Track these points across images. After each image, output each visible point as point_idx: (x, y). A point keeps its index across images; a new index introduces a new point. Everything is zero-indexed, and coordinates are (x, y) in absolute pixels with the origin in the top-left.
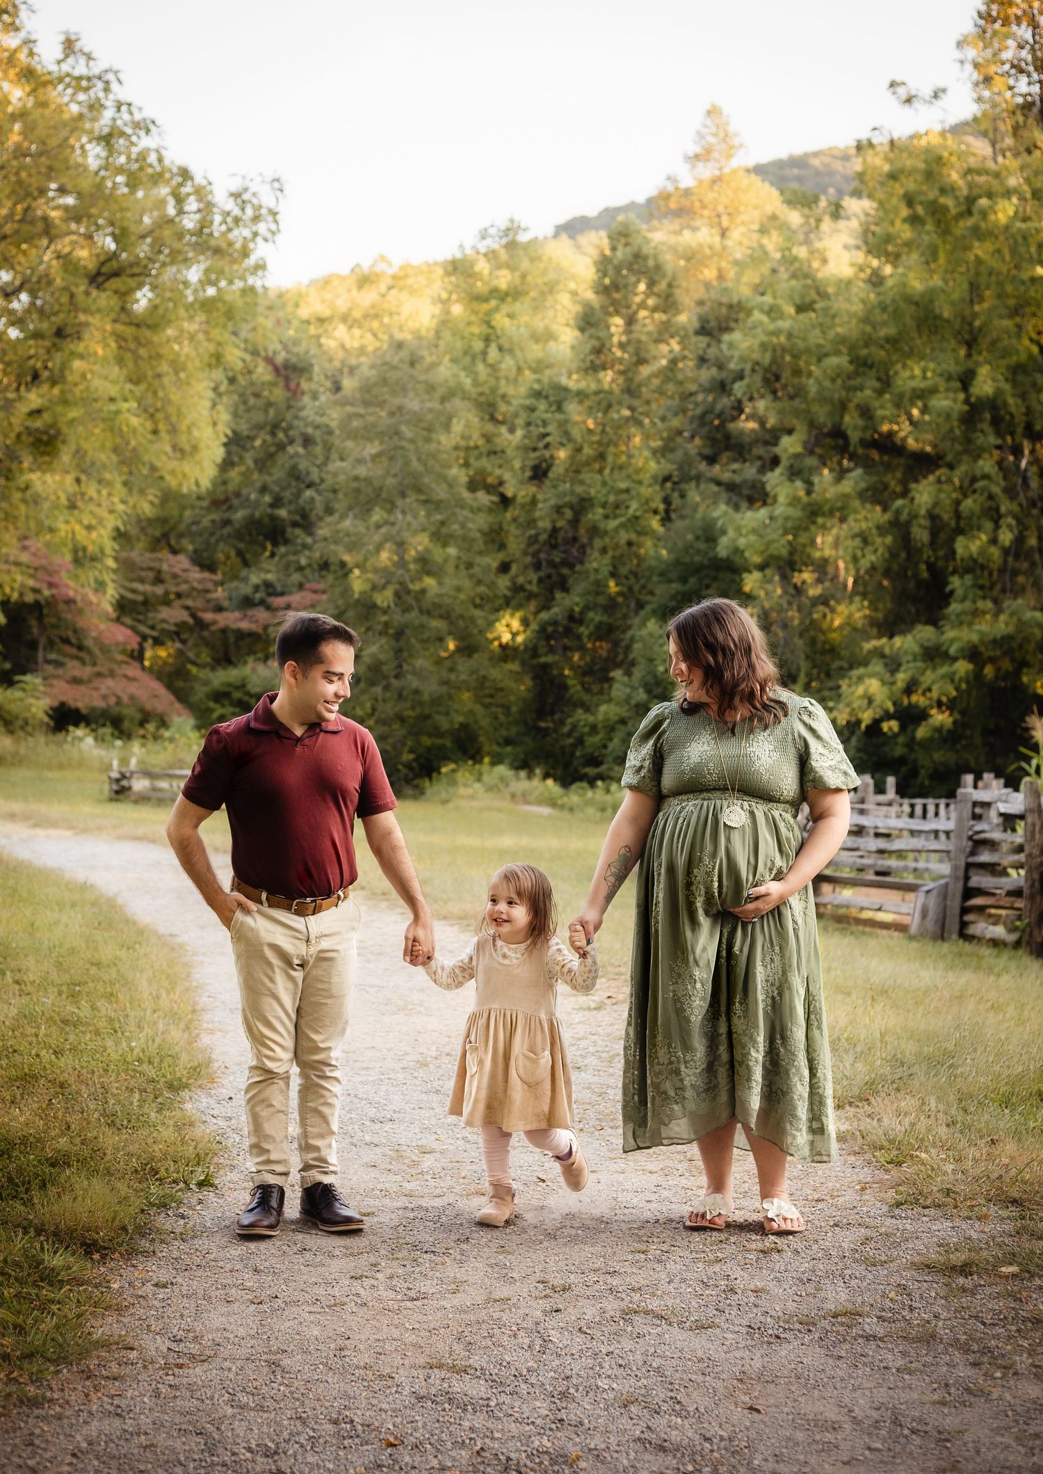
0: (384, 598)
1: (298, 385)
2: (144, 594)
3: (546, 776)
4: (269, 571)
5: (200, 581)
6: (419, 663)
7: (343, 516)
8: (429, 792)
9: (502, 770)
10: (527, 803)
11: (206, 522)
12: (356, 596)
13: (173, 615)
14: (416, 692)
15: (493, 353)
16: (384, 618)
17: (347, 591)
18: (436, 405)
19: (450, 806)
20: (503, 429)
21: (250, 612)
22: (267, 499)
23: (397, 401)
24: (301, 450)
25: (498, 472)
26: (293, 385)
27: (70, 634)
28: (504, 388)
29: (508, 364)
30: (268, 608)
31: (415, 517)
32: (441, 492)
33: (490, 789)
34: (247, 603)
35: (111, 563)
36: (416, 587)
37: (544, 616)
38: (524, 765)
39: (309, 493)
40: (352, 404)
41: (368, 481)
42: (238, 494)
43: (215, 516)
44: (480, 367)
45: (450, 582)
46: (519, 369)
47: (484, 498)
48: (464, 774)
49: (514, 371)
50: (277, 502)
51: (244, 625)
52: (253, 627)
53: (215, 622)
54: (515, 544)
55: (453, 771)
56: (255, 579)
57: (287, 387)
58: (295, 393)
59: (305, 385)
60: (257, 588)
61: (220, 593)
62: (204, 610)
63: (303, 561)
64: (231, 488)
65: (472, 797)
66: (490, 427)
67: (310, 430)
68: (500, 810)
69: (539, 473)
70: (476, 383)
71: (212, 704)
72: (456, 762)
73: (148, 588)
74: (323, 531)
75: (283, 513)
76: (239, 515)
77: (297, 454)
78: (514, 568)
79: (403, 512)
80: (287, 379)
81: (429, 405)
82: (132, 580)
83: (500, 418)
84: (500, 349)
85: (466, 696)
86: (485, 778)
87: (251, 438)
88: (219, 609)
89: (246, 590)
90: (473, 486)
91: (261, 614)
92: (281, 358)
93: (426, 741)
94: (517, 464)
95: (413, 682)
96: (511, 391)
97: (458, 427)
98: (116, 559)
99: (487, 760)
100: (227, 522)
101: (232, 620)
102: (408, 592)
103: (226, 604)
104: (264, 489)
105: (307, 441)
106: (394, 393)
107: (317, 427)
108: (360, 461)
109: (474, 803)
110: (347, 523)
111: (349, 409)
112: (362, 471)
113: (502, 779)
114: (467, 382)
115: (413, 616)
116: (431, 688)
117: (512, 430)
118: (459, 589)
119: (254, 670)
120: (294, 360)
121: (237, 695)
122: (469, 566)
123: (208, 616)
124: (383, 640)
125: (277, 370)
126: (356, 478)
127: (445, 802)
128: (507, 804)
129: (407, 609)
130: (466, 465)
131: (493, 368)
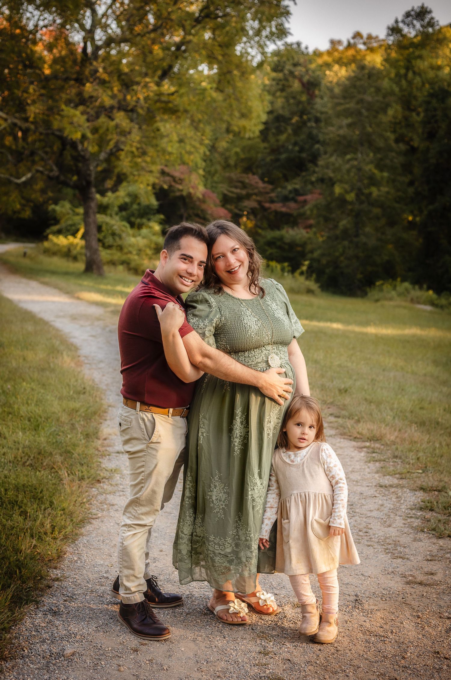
0: (351, 197)
1: (314, 92)
2: (237, 194)
3: (429, 289)
4: (296, 184)
5: (264, 188)
6: (368, 229)
7: (331, 155)
8: (369, 294)
9: (406, 285)
10: (419, 303)
11: (268, 159)
12: (337, 195)
13: (251, 204)
14: (365, 244)
15: (410, 75)
16: (350, 207)
17: (332, 193)
18: (380, 98)
19: (379, 304)
20: (414, 114)
21: (287, 203)
22: (297, 148)
23: (361, 96)
24: (314, 124)
25: (410, 134)
26: (311, 92)
27: (199, 212)
28: (415, 92)
29: (418, 80)
30: (296, 201)
31: (368, 155)
32: (381, 144)
33: (400, 295)
34: (285, 199)
35: (201, 172)
36: (366, 191)
37: (431, 207)
38: (417, 282)
39: (317, 146)
40: (337, 98)
41: (344, 137)
42: (283, 146)
43: (272, 157)
44: (404, 83)
45: (384, 189)
46: (423, 84)
47: (402, 147)
48: (387, 287)
49: (420, 84)
50: (302, 150)
51: (284, 210)
52: (288, 211)
53: (269, 208)
54: (417, 170)
55: (383, 284)
56: (290, 187)
57: (308, 94)
58: (312, 96)
59: (317, 92)
60: (290, 192)
61: (273, 195)
62: (266, 202)
63: (313, 179)
64: (280, 143)
65: (391, 299)
66: (407, 113)
67: (318, 115)
68: (405, 307)
69: (431, 136)
70: (401, 90)
71: (267, 248)
72: (383, 279)
73: (238, 191)
74: (321, 163)
75: (304, 155)
76: (283, 156)
77: (312, 127)
78: (417, 184)
79: (362, 153)
80: (308, 90)
81: (376, 98)
82: (231, 187)
83: (412, 107)
84: (414, 73)
85: (390, 246)
86: (398, 288)
87: (291, 119)
88: (272, 201)
89: (285, 192)
90: (397, 141)
91: (292, 205)
92: (306, 79)
93: (369, 269)
94: (420, 131)
95: (363, 239)
96: (419, 94)
97: (390, 112)
98: (204, 170)
99: (399, 279)
100: (277, 160)
101: (279, 207)
102: (363, 194)
103: (275, 199)
104: (295, 144)
105: (317, 120)
106: (359, 93)
107: (322, 113)
108: (340, 127)
109: (392, 303)
110: (333, 159)
111: (336, 101)
112: (341, 132)
113: (407, 290)
114: (396, 89)
115: (365, 206)
116: (372, 242)
117: (418, 114)
118: (388, 193)
119: (287, 232)
120: (312, 80)
121: (279, 243)
122: (394, 181)
123: (267, 205)
124: (349, 218)
125: (303, 84)
126: (339, 135)
127: (377, 301)
128: (408, 304)
129: (362, 202)
130: (394, 132)
131: (410, 83)
